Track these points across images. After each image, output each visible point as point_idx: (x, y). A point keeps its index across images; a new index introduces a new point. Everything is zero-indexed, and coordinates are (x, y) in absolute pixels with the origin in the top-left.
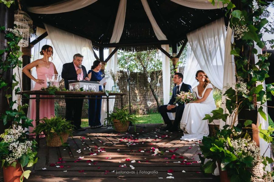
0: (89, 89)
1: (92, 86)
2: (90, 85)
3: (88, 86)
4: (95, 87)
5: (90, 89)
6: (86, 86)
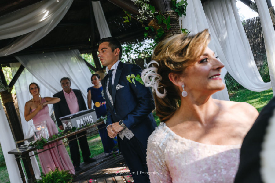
0: (84, 122)
1: (87, 117)
2: (84, 117)
3: (83, 119)
4: (92, 117)
5: (86, 122)
6: (80, 120)
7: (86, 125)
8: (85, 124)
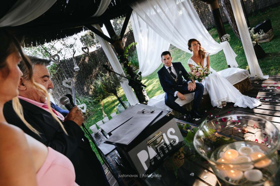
7: (162, 155)
8: (160, 156)
